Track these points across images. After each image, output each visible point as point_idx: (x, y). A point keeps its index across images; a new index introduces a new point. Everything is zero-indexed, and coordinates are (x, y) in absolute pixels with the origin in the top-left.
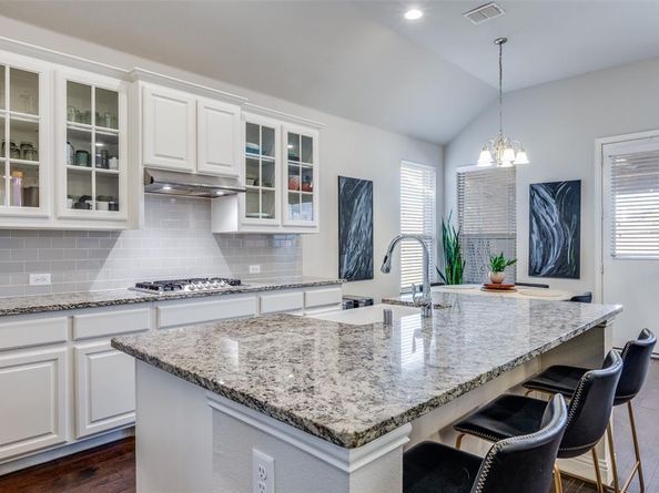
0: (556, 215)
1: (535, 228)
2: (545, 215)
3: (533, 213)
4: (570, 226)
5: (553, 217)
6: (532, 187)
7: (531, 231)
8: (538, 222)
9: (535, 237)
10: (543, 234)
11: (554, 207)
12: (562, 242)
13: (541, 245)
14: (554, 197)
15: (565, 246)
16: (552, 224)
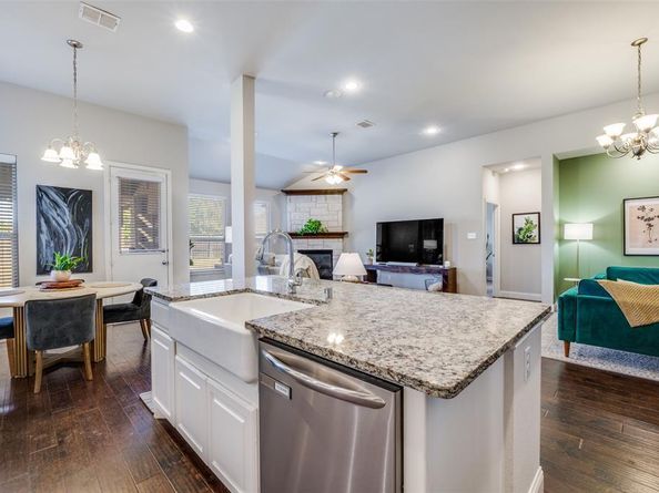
0: (68, 217)
1: (44, 228)
2: (55, 216)
3: (41, 213)
4: (83, 228)
5: (64, 218)
6: (39, 189)
7: (39, 231)
8: (47, 222)
9: (44, 237)
10: (54, 234)
11: (67, 210)
12: (75, 242)
13: (52, 245)
14: (65, 201)
15: (78, 245)
16: (64, 226)
